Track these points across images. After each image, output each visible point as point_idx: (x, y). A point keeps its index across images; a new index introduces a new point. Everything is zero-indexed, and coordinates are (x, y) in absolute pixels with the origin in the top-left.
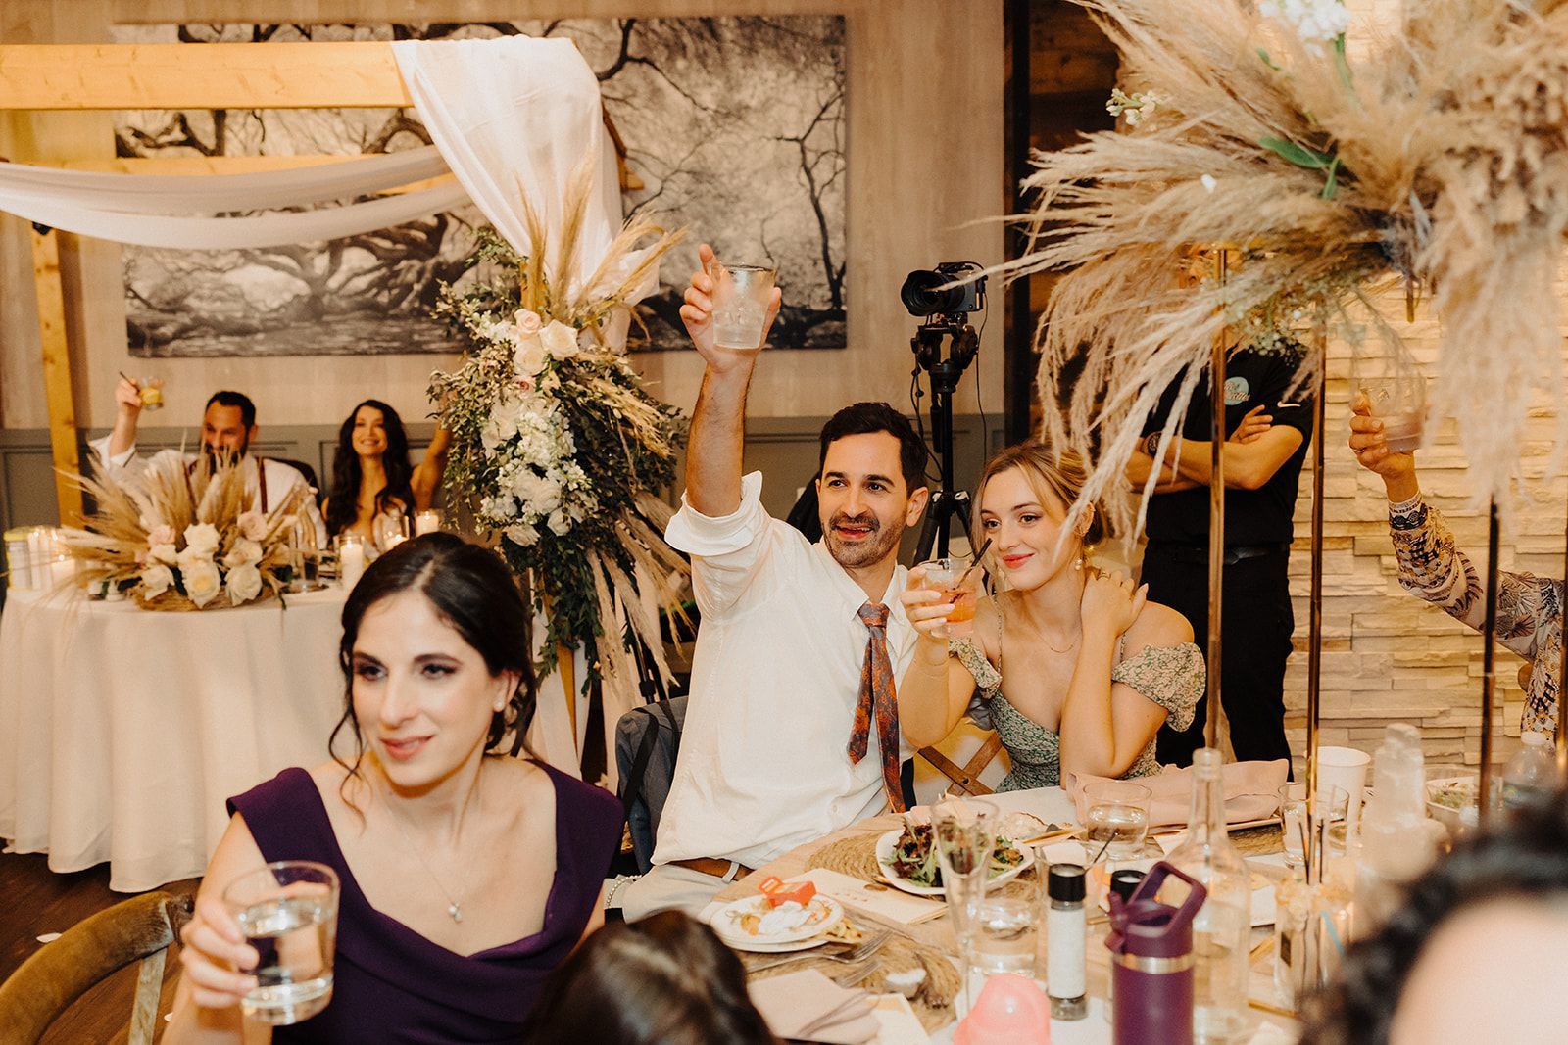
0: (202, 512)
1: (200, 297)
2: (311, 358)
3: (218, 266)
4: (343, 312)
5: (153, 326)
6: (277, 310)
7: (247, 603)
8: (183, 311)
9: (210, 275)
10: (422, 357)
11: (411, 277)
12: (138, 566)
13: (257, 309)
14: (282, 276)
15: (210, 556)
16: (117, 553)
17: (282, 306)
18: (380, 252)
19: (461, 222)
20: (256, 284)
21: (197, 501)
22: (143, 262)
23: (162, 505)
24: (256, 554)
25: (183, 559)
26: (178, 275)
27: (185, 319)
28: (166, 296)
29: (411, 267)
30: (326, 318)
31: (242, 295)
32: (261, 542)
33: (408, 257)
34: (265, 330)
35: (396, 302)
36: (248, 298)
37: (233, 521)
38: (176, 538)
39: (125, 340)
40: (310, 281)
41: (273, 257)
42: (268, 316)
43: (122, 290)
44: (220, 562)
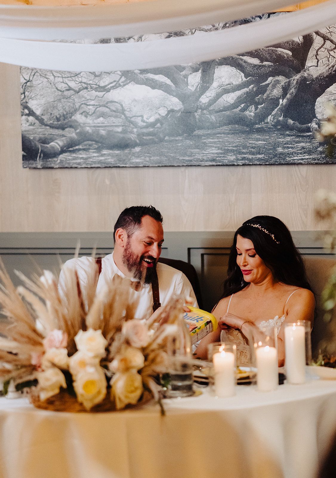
0: (90, 320)
1: (86, 114)
2: (183, 169)
3: (102, 84)
4: (213, 126)
5: (44, 141)
6: (153, 125)
7: (129, 407)
8: (71, 126)
9: (94, 93)
10: (285, 168)
11: (277, 92)
12: (34, 368)
13: (135, 125)
14: (158, 93)
15: (97, 361)
16: (16, 354)
17: (157, 121)
18: (249, 69)
19: (325, 38)
20: (135, 100)
21: (87, 308)
22: (37, 81)
23: (56, 311)
24: (138, 360)
25: (74, 362)
26: (67, 93)
27: (71, 134)
28: (56, 113)
29: (278, 82)
30: (197, 132)
31: (123, 111)
32: (143, 350)
33: (274, 74)
34: (142, 144)
35: (262, 117)
36: (128, 114)
37: (119, 329)
38: (68, 343)
39: (21, 153)
40: (183, 98)
41: (151, 76)
42: (145, 131)
43: (19, 109)
44: (106, 367)
